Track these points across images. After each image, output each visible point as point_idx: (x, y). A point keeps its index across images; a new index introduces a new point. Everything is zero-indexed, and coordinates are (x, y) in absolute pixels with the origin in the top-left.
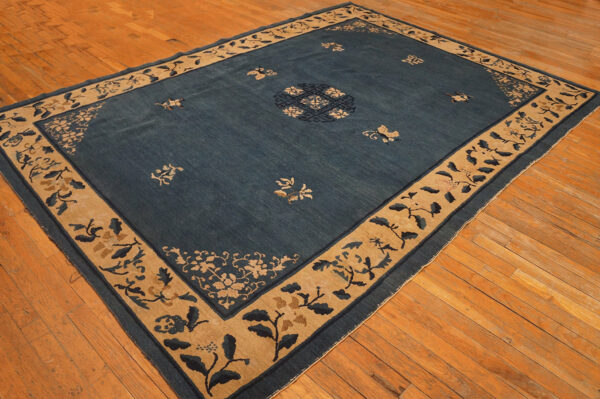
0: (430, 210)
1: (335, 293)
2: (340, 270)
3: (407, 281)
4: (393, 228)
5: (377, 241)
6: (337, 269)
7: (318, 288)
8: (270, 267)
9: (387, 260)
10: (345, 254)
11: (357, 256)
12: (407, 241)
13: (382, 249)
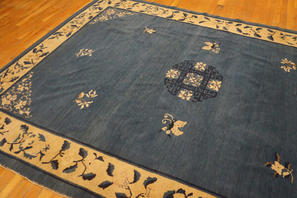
0: (86, 173)
1: (5, 139)
2: (21, 137)
3: (14, 172)
4: (61, 153)
5: (47, 148)
6: (22, 135)
7: (8, 131)
8: (22, 109)
9: (31, 157)
10: (34, 136)
11: (33, 142)
12: (50, 164)
13: (41, 152)
